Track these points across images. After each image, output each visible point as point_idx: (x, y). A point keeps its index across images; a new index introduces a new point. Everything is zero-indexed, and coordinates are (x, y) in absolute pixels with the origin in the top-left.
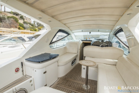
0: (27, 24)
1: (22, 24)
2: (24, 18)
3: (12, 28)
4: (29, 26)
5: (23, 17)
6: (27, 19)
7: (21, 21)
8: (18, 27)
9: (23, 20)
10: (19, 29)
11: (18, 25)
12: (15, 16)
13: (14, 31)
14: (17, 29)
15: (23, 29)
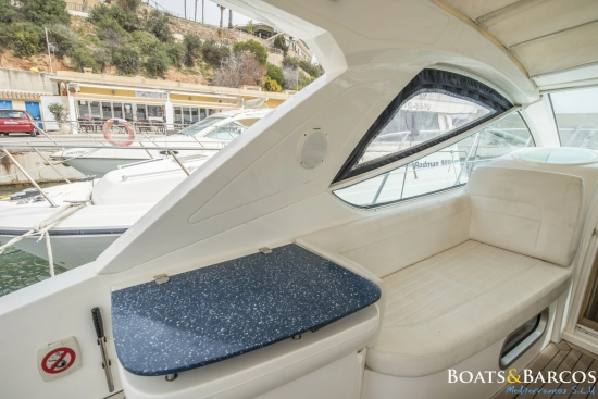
0: (295, 68)
1: (277, 70)
2: (287, 44)
3: (245, 87)
4: (302, 76)
5: (284, 42)
6: (297, 47)
7: (275, 59)
8: (264, 80)
9: (282, 52)
10: (267, 87)
11: (265, 72)
12: (258, 40)
13: (247, 98)
14: (260, 89)
15: (279, 88)
